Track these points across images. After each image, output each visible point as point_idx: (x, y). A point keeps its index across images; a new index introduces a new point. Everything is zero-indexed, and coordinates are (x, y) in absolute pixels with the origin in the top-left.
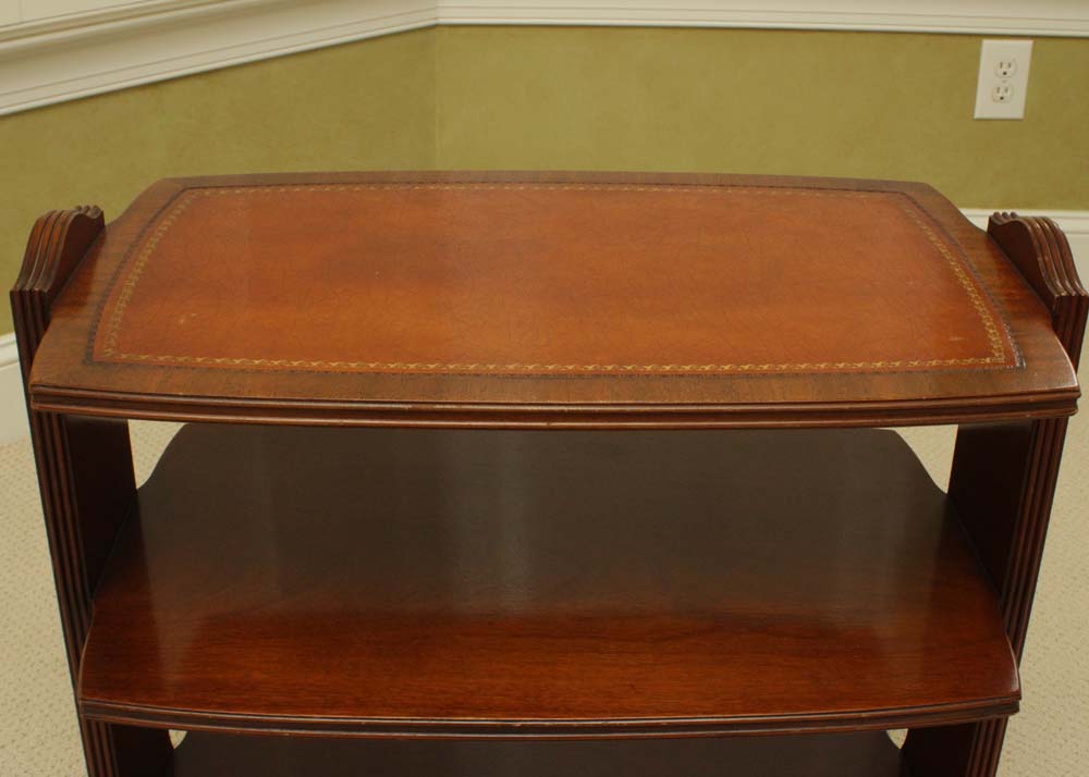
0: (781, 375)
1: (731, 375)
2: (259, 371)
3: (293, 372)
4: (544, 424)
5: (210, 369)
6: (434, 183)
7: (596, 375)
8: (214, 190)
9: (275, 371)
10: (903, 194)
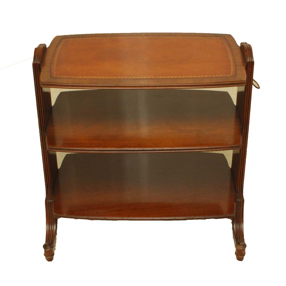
0: (186, 78)
1: (176, 78)
2: (85, 79)
3: (92, 79)
4: (140, 88)
5: (75, 79)
6: (118, 36)
7: (150, 79)
8: (69, 39)
9: (88, 79)
10: (224, 37)
